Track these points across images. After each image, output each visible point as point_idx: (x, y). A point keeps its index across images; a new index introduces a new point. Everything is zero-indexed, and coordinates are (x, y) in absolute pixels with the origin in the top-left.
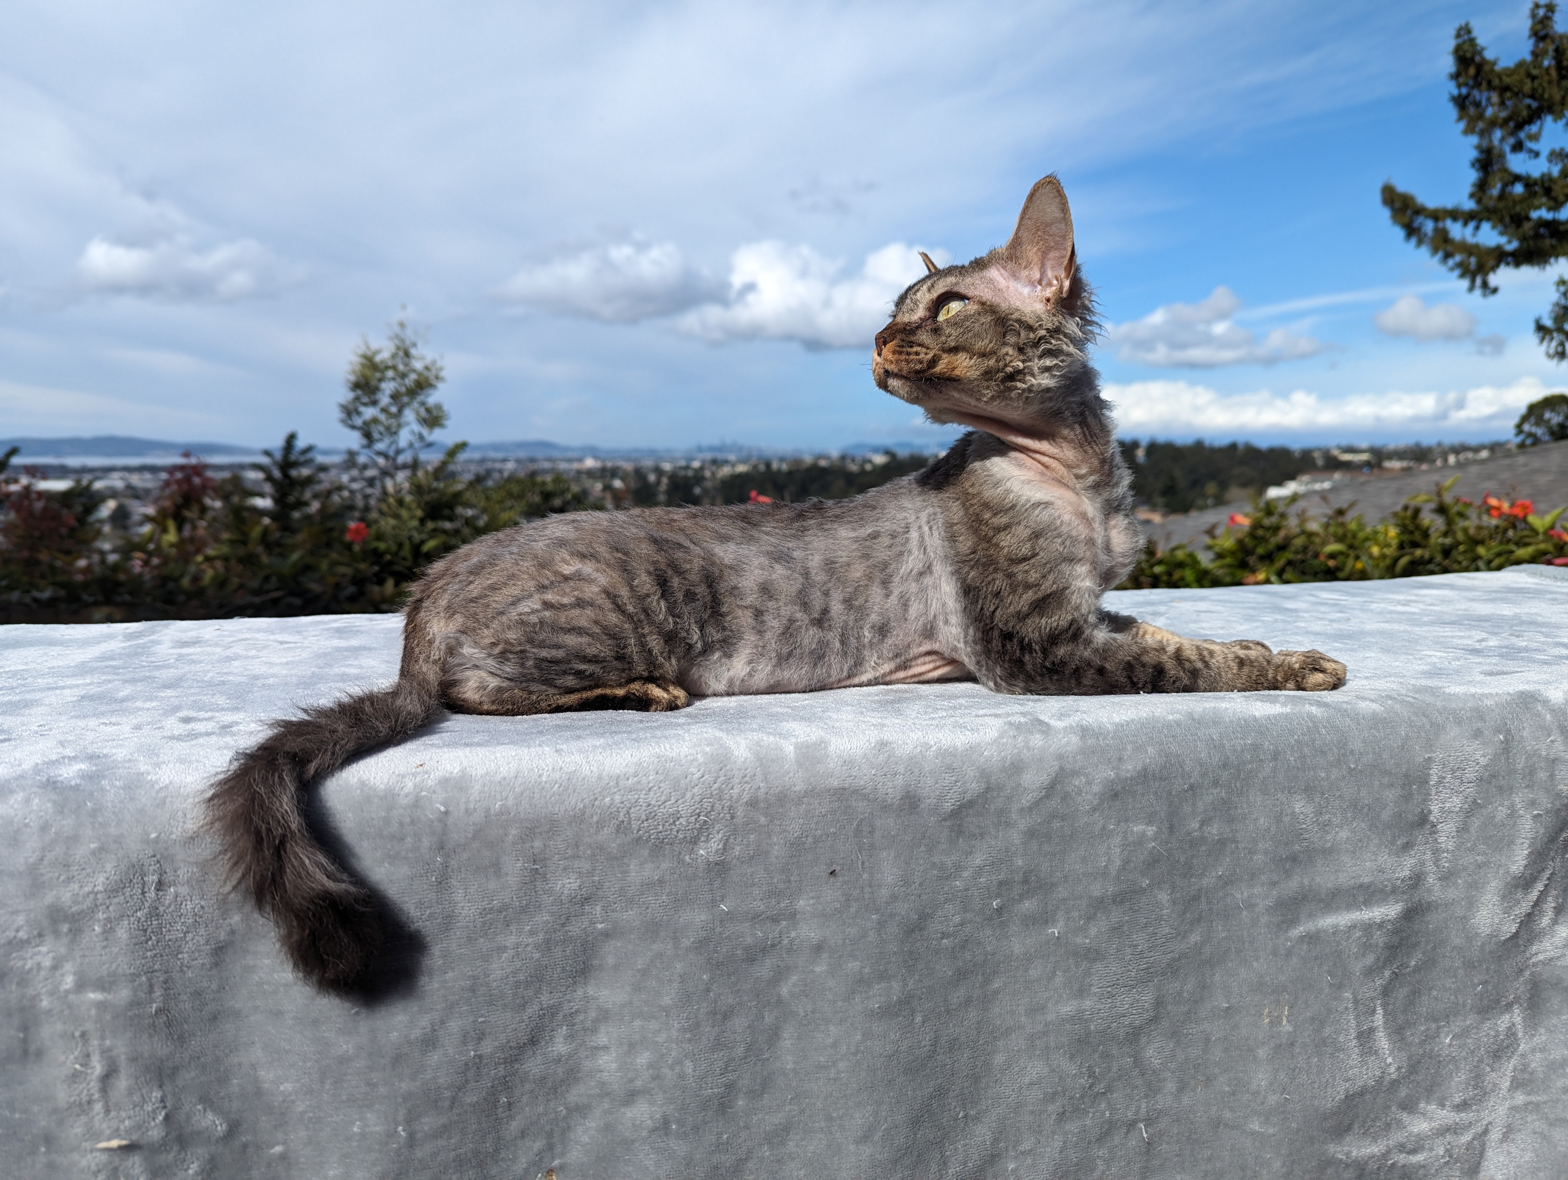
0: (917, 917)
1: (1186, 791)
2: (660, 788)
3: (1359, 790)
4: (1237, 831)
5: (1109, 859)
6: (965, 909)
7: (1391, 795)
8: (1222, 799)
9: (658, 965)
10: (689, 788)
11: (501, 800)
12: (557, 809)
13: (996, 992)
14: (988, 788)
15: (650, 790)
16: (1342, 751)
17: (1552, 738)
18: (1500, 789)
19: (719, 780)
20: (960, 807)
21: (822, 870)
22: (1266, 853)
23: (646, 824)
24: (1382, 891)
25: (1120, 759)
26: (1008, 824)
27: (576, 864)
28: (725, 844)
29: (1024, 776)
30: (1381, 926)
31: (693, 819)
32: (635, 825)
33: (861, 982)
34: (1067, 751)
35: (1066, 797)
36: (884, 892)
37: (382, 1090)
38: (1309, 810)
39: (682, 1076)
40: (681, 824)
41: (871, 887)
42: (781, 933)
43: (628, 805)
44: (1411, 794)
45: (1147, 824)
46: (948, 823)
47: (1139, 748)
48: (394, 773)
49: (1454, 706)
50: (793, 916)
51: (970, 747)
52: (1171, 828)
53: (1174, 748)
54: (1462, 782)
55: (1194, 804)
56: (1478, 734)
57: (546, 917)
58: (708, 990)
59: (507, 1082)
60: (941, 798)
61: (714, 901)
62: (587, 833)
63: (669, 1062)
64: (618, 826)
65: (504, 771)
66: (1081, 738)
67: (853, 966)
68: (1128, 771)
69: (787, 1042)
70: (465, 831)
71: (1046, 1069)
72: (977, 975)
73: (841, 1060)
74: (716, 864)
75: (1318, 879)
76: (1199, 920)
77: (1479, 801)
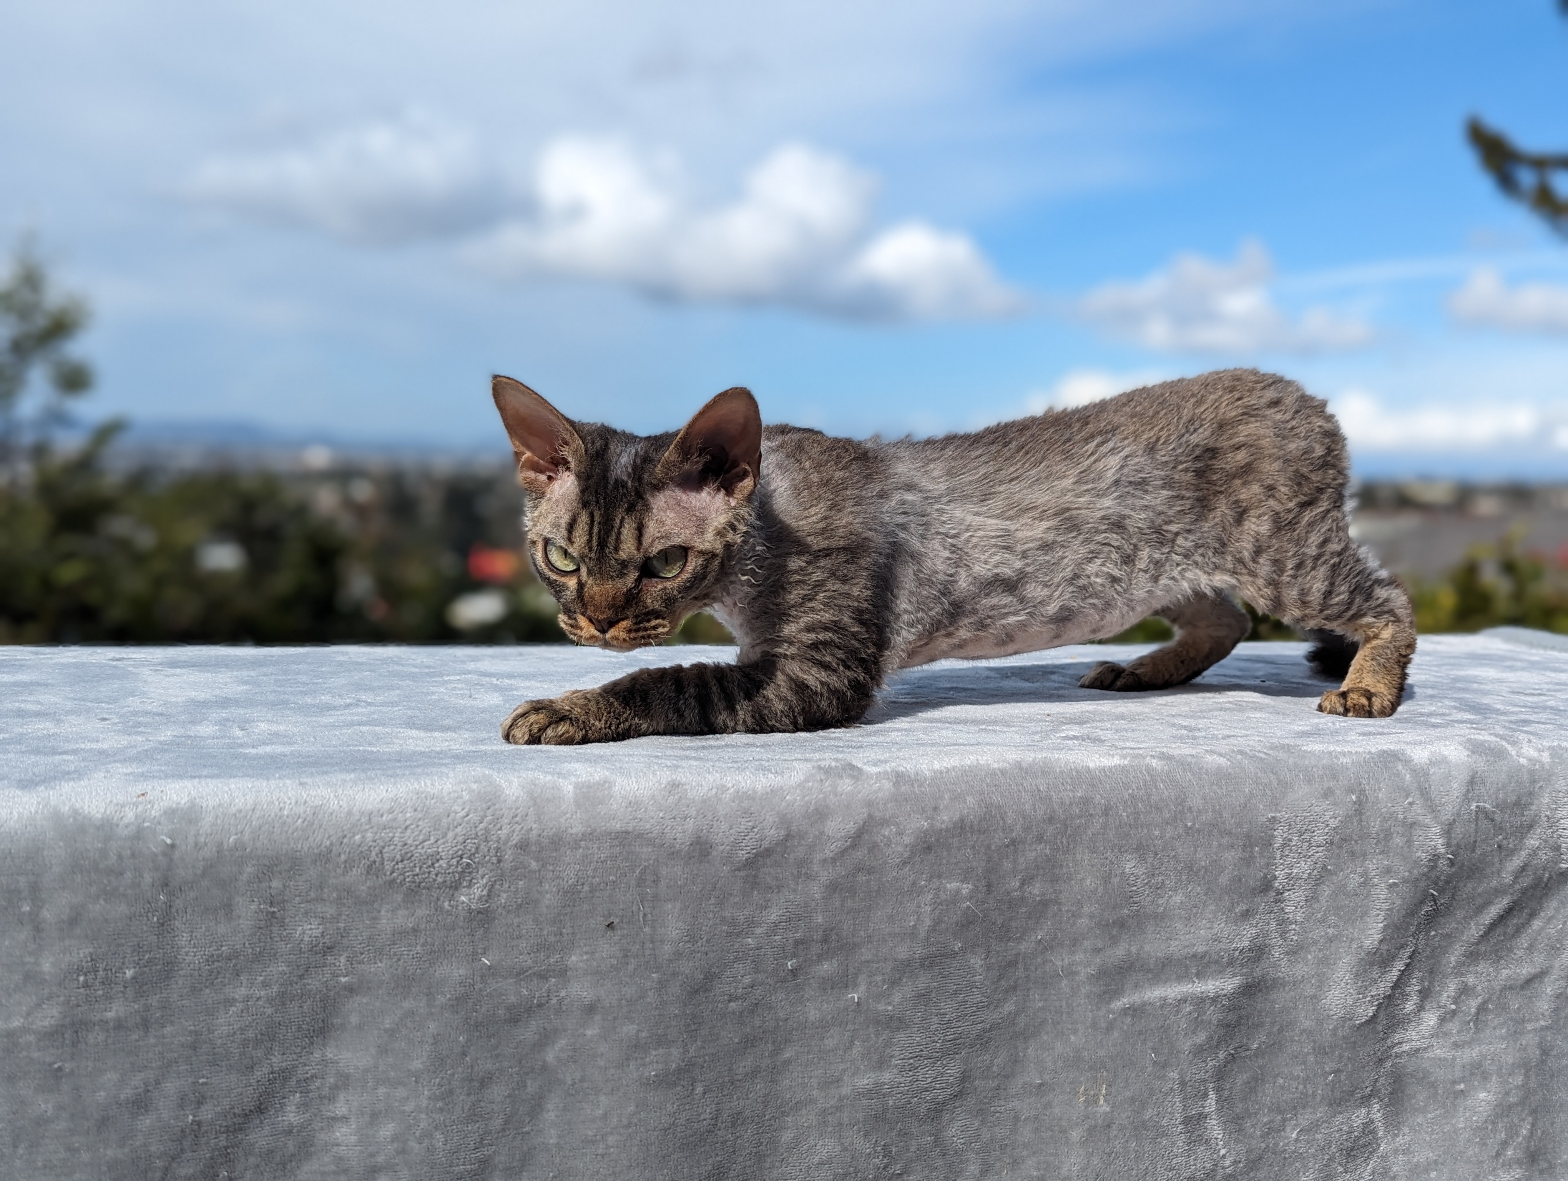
0: (702, 976)
1: (1007, 846)
2: (418, 826)
3: (1196, 851)
4: (1061, 892)
5: (918, 919)
6: (757, 971)
7: (1230, 856)
8: (1047, 856)
9: (409, 1025)
10: (451, 827)
11: (236, 834)
12: (299, 846)
13: (788, 1062)
14: (788, 835)
15: (406, 828)
16: (1180, 808)
17: (1410, 799)
18: (1353, 854)
19: (486, 820)
20: (756, 855)
21: (599, 921)
22: (1091, 917)
23: (400, 865)
24: (1217, 962)
25: (935, 809)
26: (809, 877)
27: (320, 908)
28: (490, 891)
29: (829, 823)
30: (1215, 1000)
31: (454, 861)
32: (388, 866)
33: (637, 1047)
34: (876, 798)
35: (874, 848)
36: (667, 949)
37: (85, 1156)
38: (1140, 871)
39: (430, 1150)
40: (440, 866)
41: (652, 942)
42: (549, 991)
43: (382, 844)
44: (1252, 857)
45: (963, 882)
46: (742, 873)
47: (956, 798)
48: (111, 802)
49: (1307, 762)
50: (563, 973)
51: (772, 790)
52: (989, 886)
53: (996, 799)
54: (1310, 846)
55: (1015, 861)
56: (1327, 794)
57: (283, 968)
58: (464, 1054)
59: (228, 1154)
60: (735, 845)
61: (475, 953)
62: (333, 874)
63: (417, 1134)
64: (368, 867)
65: (239, 803)
66: (894, 784)
67: (629, 1029)
68: (943, 822)
69: (551, 1111)
70: (194, 867)
71: (838, 1148)
72: (767, 1042)
73: (612, 1133)
74: (479, 912)
75: (1147, 948)
76: (1014, 988)
77: (1329, 867)
